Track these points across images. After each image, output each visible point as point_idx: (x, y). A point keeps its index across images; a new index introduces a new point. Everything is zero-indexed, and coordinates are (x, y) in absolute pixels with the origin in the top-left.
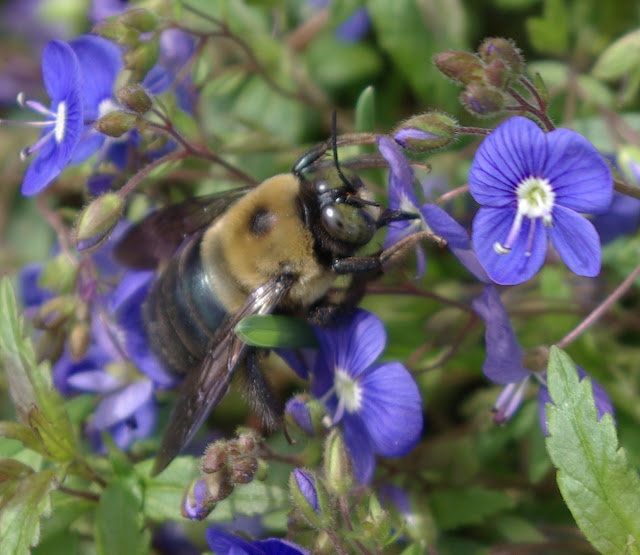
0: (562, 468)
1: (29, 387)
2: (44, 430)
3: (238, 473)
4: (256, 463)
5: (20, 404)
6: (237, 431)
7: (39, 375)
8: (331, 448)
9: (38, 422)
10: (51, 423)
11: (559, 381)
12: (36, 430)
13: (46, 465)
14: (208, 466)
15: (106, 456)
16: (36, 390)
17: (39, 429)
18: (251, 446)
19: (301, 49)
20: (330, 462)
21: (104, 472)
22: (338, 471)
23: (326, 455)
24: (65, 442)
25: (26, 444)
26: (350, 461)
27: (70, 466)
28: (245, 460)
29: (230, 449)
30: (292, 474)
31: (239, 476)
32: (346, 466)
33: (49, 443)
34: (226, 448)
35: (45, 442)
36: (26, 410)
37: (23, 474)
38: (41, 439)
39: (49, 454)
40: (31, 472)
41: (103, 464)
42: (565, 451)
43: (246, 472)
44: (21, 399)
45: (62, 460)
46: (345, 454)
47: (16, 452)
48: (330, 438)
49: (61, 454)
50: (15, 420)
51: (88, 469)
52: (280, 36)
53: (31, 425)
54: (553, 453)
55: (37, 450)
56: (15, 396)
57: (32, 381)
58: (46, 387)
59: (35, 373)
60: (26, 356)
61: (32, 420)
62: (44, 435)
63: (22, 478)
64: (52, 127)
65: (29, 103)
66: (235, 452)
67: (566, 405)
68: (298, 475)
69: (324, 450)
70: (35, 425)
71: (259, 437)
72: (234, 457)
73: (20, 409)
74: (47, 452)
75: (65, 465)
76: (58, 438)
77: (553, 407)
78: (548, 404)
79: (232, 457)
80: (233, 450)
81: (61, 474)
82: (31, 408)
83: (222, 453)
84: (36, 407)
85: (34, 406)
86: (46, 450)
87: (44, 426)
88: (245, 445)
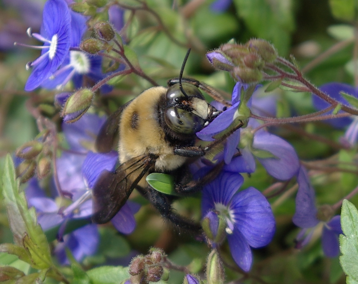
0: (350, 275)
1: (22, 223)
2: (32, 249)
3: (152, 275)
4: (162, 269)
5: (17, 233)
6: (150, 251)
7: (29, 215)
8: (211, 261)
9: (28, 244)
10: (36, 245)
11: (348, 221)
12: (27, 248)
13: (33, 271)
14: (132, 271)
15: (69, 266)
16: (26, 224)
17: (29, 248)
18: (159, 259)
19: (189, 17)
20: (210, 270)
21: (67, 276)
22: (215, 276)
23: (208, 265)
24: (45, 257)
25: (20, 258)
26: (222, 270)
27: (48, 271)
28: (156, 267)
29: (146, 261)
30: (185, 277)
31: (152, 277)
32: (220, 273)
33: (34, 257)
34: (144, 260)
35: (32, 257)
36: (21, 237)
37: (18, 276)
38: (30, 254)
39: (35, 264)
40: (23, 275)
41: (68, 271)
42: (351, 264)
43: (156, 275)
44: (17, 230)
45: (42, 268)
46: (219, 266)
47: (12, 262)
48: (211, 255)
49: (42, 264)
50: (13, 243)
51: (58, 273)
52: (176, 10)
53: (24, 246)
54: (344, 265)
55: (27, 261)
56: (13, 228)
57: (24, 219)
58: (33, 223)
59: (26, 214)
60: (21, 203)
61: (25, 242)
62: (31, 252)
63: (18, 279)
64: (48, 50)
65: (34, 34)
66: (149, 262)
67: (353, 236)
68: (189, 278)
69: (207, 263)
70: (27, 246)
71: (164, 254)
72: (149, 266)
73: (17, 236)
74: (33, 263)
75: (45, 271)
76: (40, 254)
77: (344, 237)
78: (341, 235)
79: (147, 266)
80: (148, 260)
81: (42, 277)
82: (24, 236)
83: (141, 263)
84: (27, 235)
85: (26, 234)
86: (33, 262)
87: (32, 247)
88: (156, 258)
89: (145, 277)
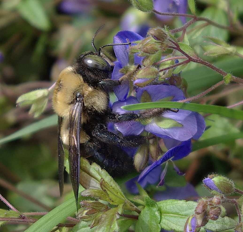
3: (212, 215)
9: (105, 187)
14: (197, 211)
17: (106, 190)
18: (219, 202)
27: (124, 206)
28: (216, 209)
29: (209, 203)
31: (213, 217)
34: (207, 202)
35: (110, 196)
38: (108, 195)
43: (216, 215)
53: (102, 189)
61: (102, 186)
62: (108, 192)
66: (211, 205)
70: (104, 189)
72: (211, 207)
79: (209, 207)
80: (210, 203)
81: (120, 210)
82: (101, 181)
83: (205, 205)
84: (104, 180)
85: (102, 180)
86: (111, 200)
87: (108, 189)
88: (216, 202)
89: (207, 215)
